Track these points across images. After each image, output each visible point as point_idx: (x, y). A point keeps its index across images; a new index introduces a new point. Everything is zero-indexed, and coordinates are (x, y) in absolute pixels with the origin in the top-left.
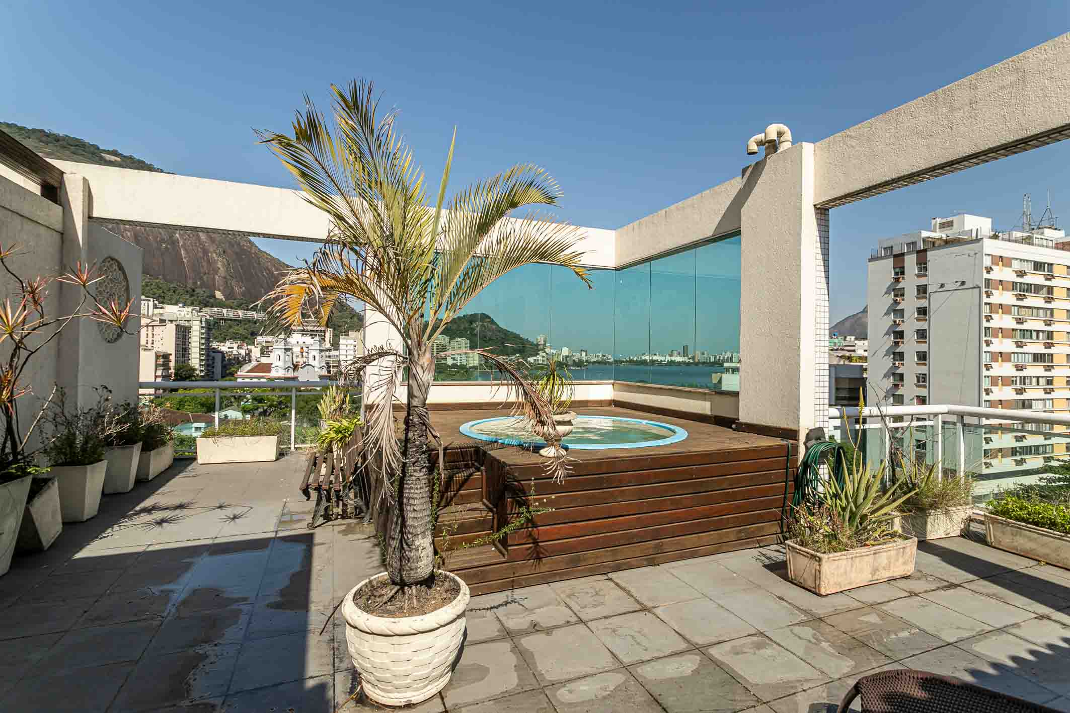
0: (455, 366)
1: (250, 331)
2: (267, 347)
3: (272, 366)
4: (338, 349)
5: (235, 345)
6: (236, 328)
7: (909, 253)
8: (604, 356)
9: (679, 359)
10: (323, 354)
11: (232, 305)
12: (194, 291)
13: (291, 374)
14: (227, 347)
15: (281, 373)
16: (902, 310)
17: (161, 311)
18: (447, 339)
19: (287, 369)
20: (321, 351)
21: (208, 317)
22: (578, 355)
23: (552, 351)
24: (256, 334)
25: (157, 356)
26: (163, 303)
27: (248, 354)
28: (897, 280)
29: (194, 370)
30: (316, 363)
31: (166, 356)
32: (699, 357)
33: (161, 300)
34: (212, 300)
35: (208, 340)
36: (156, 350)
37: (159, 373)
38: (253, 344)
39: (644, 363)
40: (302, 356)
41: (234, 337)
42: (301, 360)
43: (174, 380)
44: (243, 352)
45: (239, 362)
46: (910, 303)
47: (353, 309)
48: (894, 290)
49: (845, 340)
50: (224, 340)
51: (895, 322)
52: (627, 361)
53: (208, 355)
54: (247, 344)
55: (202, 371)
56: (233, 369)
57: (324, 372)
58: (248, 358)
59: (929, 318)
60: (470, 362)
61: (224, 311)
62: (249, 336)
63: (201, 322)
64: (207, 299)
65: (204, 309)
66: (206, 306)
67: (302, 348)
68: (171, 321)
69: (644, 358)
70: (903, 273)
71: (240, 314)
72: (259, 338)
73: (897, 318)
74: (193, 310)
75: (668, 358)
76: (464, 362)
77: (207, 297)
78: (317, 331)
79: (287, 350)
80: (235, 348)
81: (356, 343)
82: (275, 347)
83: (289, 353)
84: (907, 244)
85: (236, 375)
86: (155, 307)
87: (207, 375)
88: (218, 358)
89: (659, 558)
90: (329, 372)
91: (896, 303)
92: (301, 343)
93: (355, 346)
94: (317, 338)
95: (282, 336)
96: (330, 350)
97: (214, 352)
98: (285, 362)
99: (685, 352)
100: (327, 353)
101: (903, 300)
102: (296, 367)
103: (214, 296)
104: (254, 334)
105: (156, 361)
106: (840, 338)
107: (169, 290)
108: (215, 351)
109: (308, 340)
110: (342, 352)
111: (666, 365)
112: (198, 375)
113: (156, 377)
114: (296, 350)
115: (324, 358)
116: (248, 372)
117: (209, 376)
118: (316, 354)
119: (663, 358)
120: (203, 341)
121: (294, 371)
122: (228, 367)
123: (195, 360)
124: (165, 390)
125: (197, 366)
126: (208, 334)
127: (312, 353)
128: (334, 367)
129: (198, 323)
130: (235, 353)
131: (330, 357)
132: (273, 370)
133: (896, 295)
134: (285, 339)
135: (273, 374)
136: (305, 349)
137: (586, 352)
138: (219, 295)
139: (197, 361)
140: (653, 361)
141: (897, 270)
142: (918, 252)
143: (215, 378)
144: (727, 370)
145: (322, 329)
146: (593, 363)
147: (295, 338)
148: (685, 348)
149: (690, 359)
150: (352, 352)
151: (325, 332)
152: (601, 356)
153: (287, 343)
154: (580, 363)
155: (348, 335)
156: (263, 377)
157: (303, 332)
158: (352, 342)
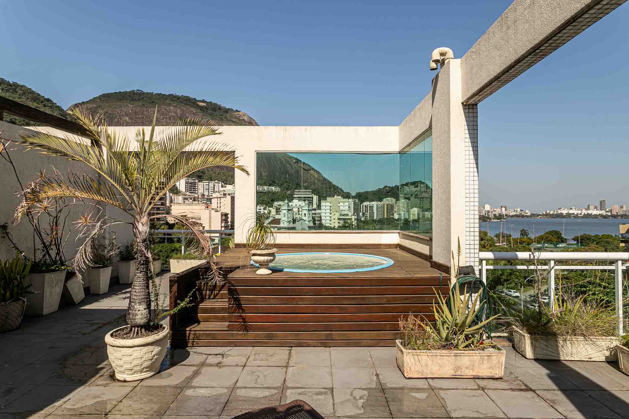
1: (271, 198)
2: (279, 208)
3: (281, 220)
4: (320, 209)
5: (262, 208)
8: (521, 210)
9: (595, 212)
10: (310, 212)
11: (261, 183)
13: (291, 225)
17: (224, 189)
18: (394, 200)
19: (289, 222)
20: (309, 210)
22: (498, 210)
25: (222, 215)
26: (226, 184)
27: (269, 213)
30: (306, 218)
31: (226, 215)
32: (616, 210)
33: (225, 182)
36: (221, 211)
37: (223, 225)
38: (272, 207)
39: (560, 216)
40: (299, 214)
42: (298, 217)
43: (230, 229)
44: (266, 212)
52: (543, 215)
54: (269, 207)
57: (311, 224)
58: (268, 216)
62: (270, 202)
67: (299, 209)
68: (229, 194)
69: (559, 212)
71: (266, 189)
72: (276, 203)
75: (585, 212)
78: (308, 198)
79: (289, 210)
80: (262, 209)
81: (331, 205)
82: (282, 208)
83: (290, 212)
86: (222, 186)
89: (331, 343)
90: (315, 224)
92: (298, 205)
93: (330, 207)
94: (307, 202)
95: (286, 201)
96: (315, 210)
98: (288, 218)
99: (602, 206)
100: (313, 212)
102: (294, 221)
104: (273, 201)
105: (221, 218)
107: (229, 176)
109: (302, 203)
110: (322, 211)
111: (582, 217)
113: (222, 227)
114: (295, 210)
115: (311, 215)
118: (306, 212)
119: (579, 212)
121: (293, 223)
124: (226, 234)
127: (304, 212)
128: (318, 220)
130: (262, 212)
131: (315, 214)
132: (281, 223)
134: (288, 203)
135: (281, 225)
136: (300, 209)
137: (506, 208)
140: (569, 215)
145: (311, 196)
146: (512, 216)
147: (295, 202)
148: (601, 202)
149: (607, 212)
150: (329, 211)
151: (312, 198)
152: (519, 210)
153: (288, 206)
154: (500, 217)
155: (326, 200)
156: (276, 227)
157: (300, 199)
158: (328, 204)
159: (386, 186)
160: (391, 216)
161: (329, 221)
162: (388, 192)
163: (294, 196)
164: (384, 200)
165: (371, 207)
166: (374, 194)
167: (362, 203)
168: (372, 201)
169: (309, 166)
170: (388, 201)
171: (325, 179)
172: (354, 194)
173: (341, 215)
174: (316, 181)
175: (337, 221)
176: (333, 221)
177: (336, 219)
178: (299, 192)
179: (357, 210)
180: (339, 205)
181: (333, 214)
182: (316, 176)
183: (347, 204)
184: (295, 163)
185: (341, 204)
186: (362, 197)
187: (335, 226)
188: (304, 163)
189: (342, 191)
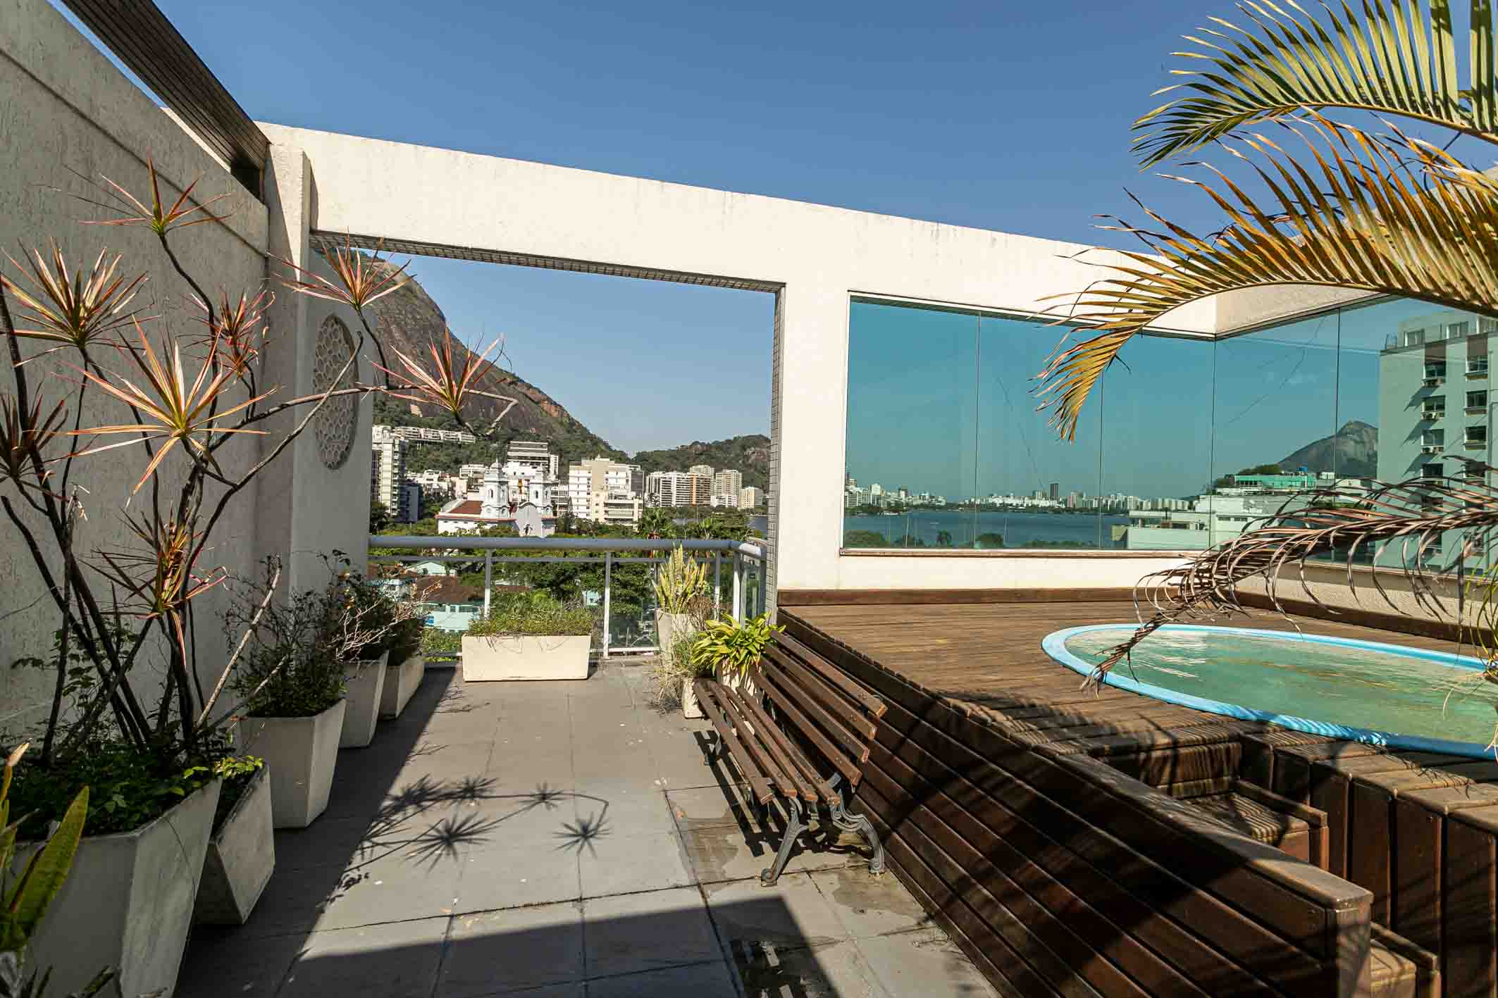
0: (720, 508)
1: (454, 457)
2: (476, 479)
3: (483, 505)
4: (566, 483)
5: (435, 477)
6: (436, 453)
7: (1454, 340)
8: (931, 497)
9: (1044, 503)
10: (547, 489)
11: (431, 423)
12: (384, 404)
13: (506, 516)
14: (427, 479)
15: (493, 515)
16: (1440, 433)
18: (711, 470)
19: (502, 509)
20: (546, 485)
21: (402, 439)
22: (894, 495)
23: (858, 489)
24: (461, 462)
27: (452, 489)
28: (1432, 384)
29: (385, 508)
30: (538, 502)
32: (1074, 501)
34: (406, 417)
35: (401, 469)
38: (457, 475)
39: (992, 507)
40: (521, 493)
41: (435, 466)
42: (519, 497)
44: (444, 485)
45: (441, 498)
46: (1455, 421)
47: (585, 429)
48: (1425, 399)
49: (1318, 478)
50: (420, 470)
51: (1428, 449)
52: (965, 505)
53: (401, 489)
54: (450, 476)
55: (394, 510)
56: (433, 508)
57: (550, 514)
58: (450, 495)
59: (1490, 445)
60: (743, 503)
61: (422, 431)
62: (452, 465)
63: (394, 445)
64: (401, 415)
65: (399, 429)
66: (399, 424)
67: (520, 481)
69: (991, 501)
70: (1442, 372)
71: (442, 435)
72: (465, 467)
73: (1431, 443)
74: (384, 429)
75: (1028, 502)
76: (734, 503)
77: (401, 412)
78: (539, 458)
79: (501, 483)
80: (436, 480)
81: (590, 475)
82: (485, 479)
83: (505, 487)
84: (1450, 326)
85: (436, 516)
87: (400, 515)
88: (414, 492)
90: (555, 514)
91: (1429, 419)
92: (518, 474)
93: (589, 479)
94: (540, 468)
95: (496, 464)
96: (556, 484)
97: (409, 485)
98: (499, 499)
99: (1053, 492)
100: (553, 488)
101: (1442, 415)
102: (513, 507)
103: (410, 412)
104: (458, 462)
106: (1310, 475)
108: (411, 484)
109: (528, 470)
110: (571, 487)
111: (1024, 511)
112: (389, 515)
114: (513, 483)
115: (549, 494)
116: (452, 512)
117: (403, 517)
118: (539, 489)
119: (1019, 502)
120: (396, 471)
121: (510, 511)
122: (427, 505)
123: (386, 496)
125: (388, 504)
126: (403, 462)
127: (533, 488)
128: (561, 507)
129: (390, 446)
130: (435, 486)
131: (556, 493)
132: (484, 510)
133: (1429, 408)
134: (500, 469)
135: (484, 515)
136: (524, 483)
137: (906, 491)
138: (415, 410)
139: (388, 496)
140: (1004, 506)
141: (1433, 368)
142: (1471, 339)
143: (411, 519)
144: (1134, 521)
145: (546, 455)
146: (916, 507)
147: (512, 467)
148: (1052, 486)
149: (1060, 503)
150: (585, 488)
151: (549, 459)
152: (927, 495)
153: (501, 474)
154: (897, 507)
155: (580, 464)
156: (471, 520)
157: (522, 460)
158: (584, 473)
159: (696, 443)
160: (705, 502)
161: (584, 509)
162: (701, 454)
163: (509, 453)
164: (693, 469)
165: (667, 484)
166: (671, 456)
167: (648, 472)
168: (667, 469)
169: (540, 392)
170: (700, 471)
171: (573, 423)
172: (632, 456)
173: (610, 496)
174: (556, 426)
175: (602, 508)
176: (595, 508)
177: (602, 505)
178: (520, 445)
179: (637, 486)
180: (606, 476)
181: (593, 494)
182: (555, 414)
183: (622, 474)
184: (511, 383)
185: (612, 474)
186: (647, 462)
187: (597, 519)
188: (530, 387)
189: (609, 448)
